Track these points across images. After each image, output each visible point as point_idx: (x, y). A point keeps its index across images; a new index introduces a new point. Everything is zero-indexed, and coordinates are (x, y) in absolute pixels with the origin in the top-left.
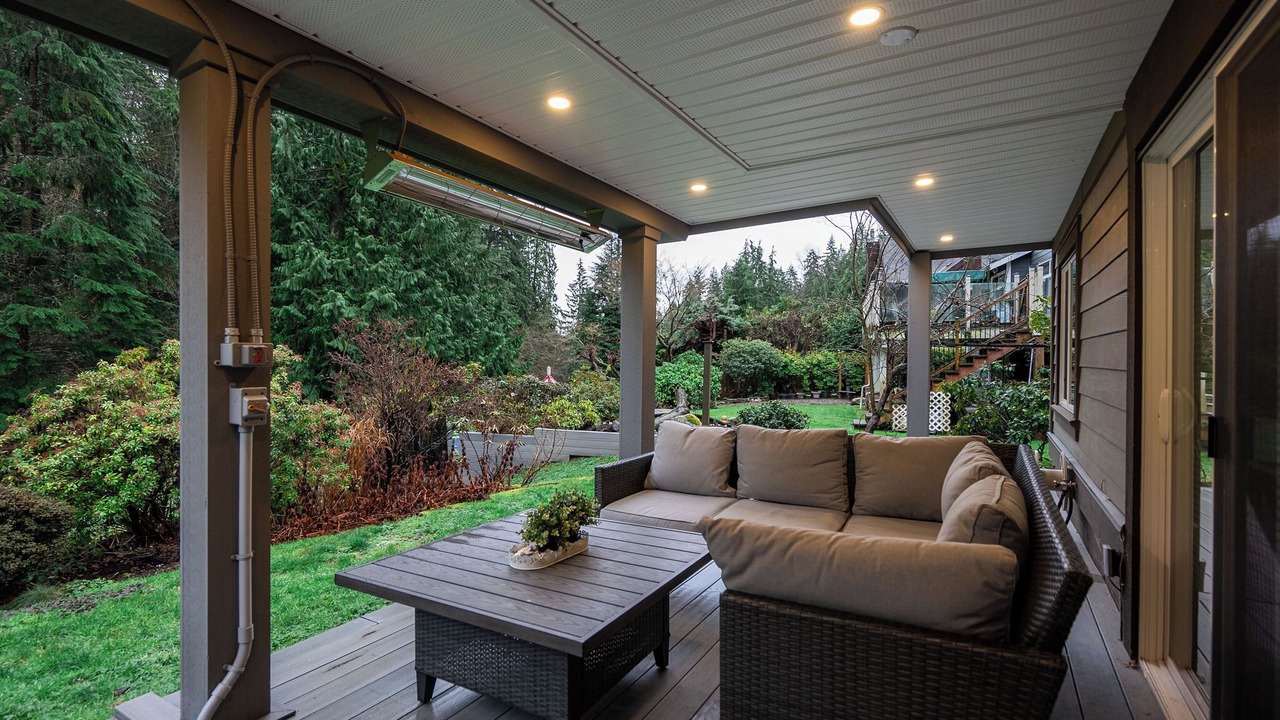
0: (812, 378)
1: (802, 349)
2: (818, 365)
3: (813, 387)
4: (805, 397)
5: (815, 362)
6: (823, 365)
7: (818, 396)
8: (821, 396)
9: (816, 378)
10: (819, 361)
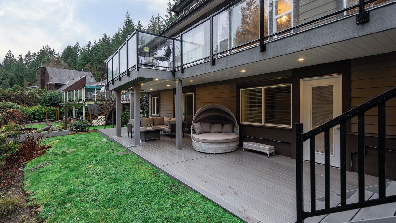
0: (34, 115)
1: (30, 105)
2: (38, 111)
3: (35, 119)
4: (32, 123)
5: (36, 110)
6: (39, 111)
7: (37, 122)
8: (39, 122)
9: (37, 115)
10: (38, 110)
